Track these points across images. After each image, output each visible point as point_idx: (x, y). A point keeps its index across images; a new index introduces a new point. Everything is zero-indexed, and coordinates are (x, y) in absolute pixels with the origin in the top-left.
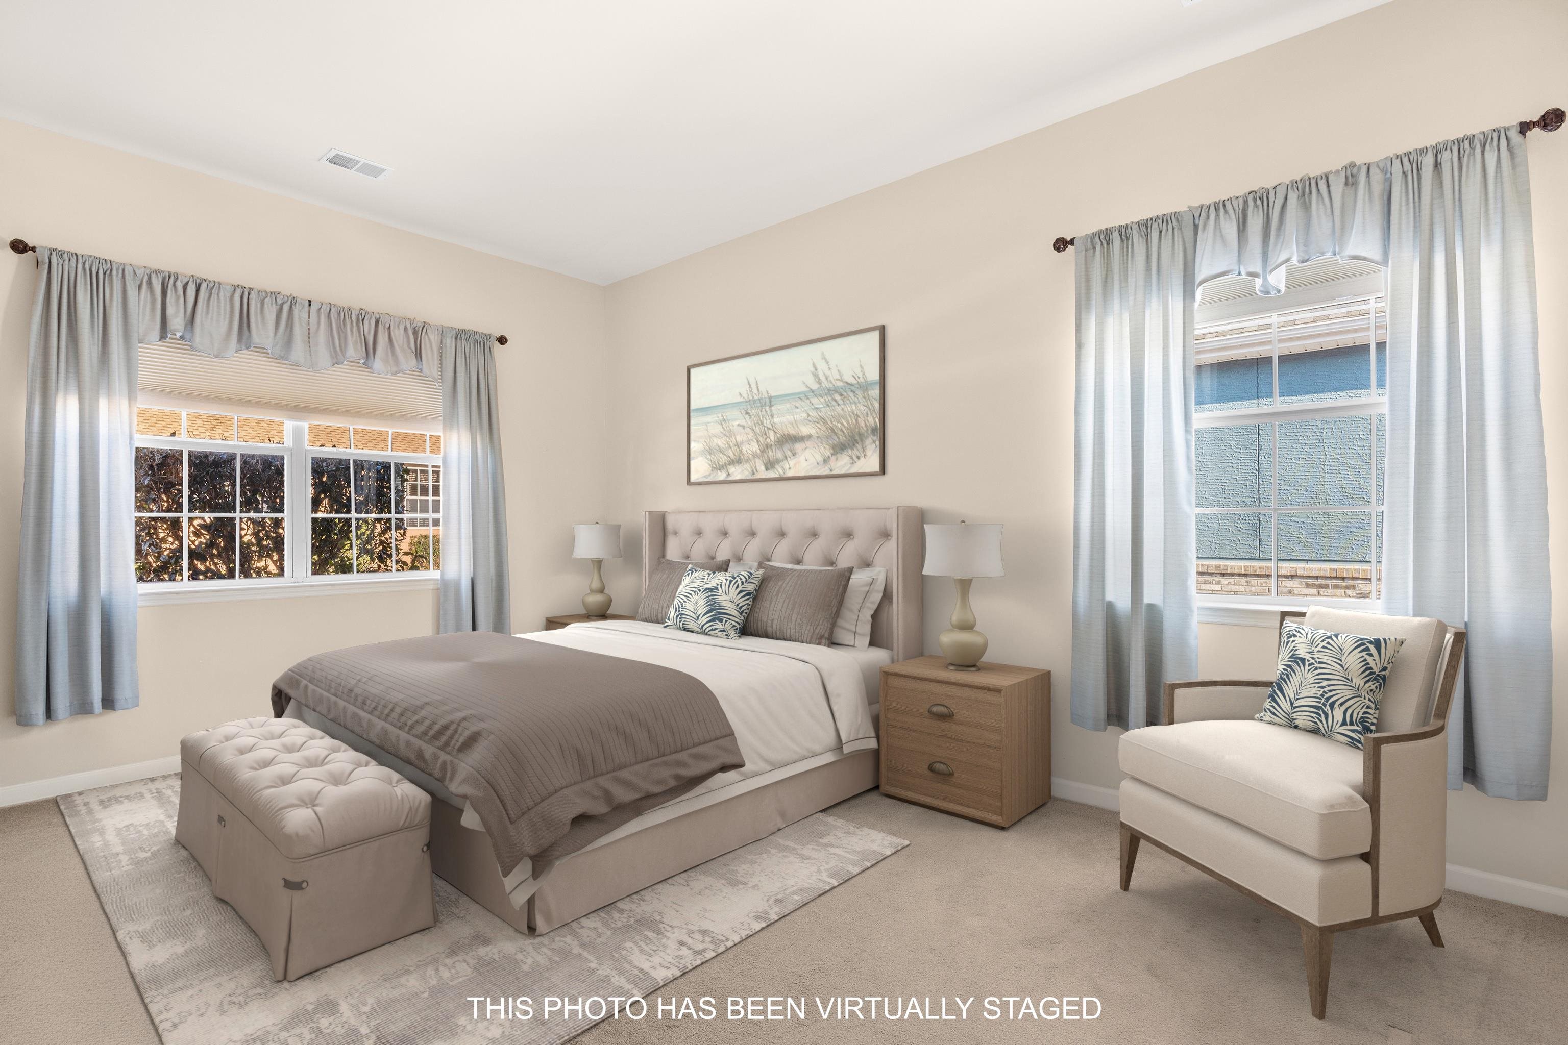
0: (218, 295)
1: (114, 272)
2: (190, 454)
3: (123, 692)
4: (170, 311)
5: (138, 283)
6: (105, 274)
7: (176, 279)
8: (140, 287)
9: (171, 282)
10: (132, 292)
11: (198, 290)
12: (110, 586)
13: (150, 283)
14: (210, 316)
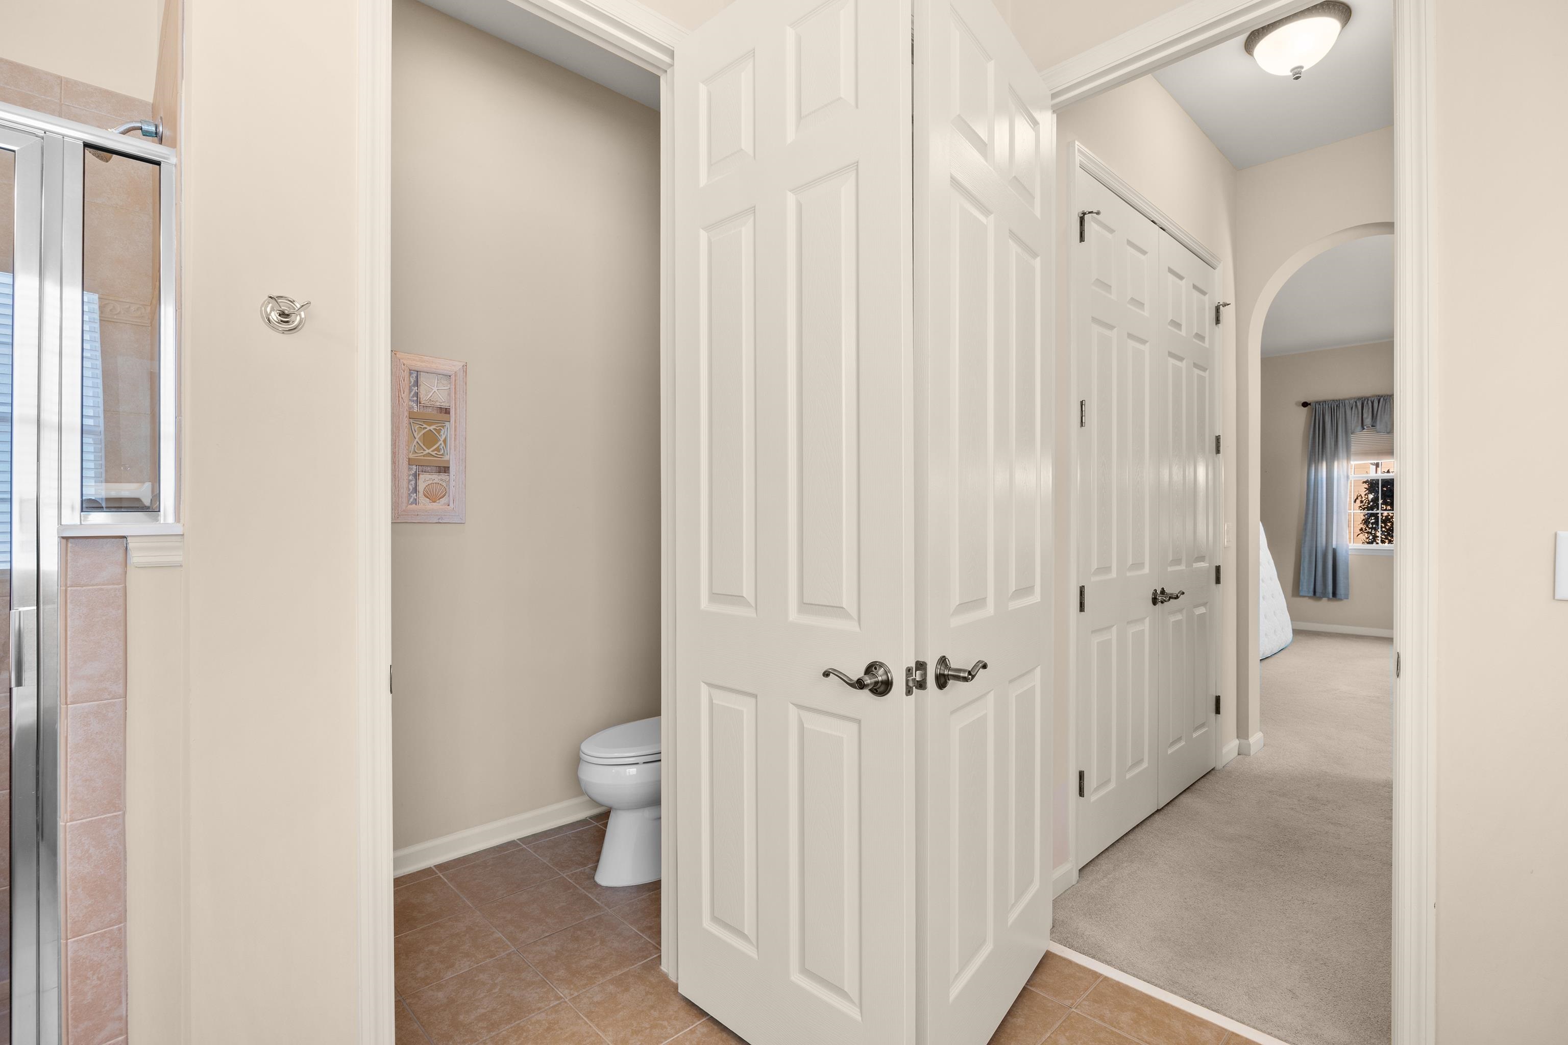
0: (1390, 402)
1: (1341, 405)
2: (1382, 480)
3: (1341, 590)
4: (1365, 416)
5: (1351, 406)
6: (1337, 406)
7: (1368, 400)
8: (1352, 408)
9: (1366, 402)
10: (1348, 412)
11: (1379, 403)
12: (1337, 544)
13: (1356, 406)
14: (1386, 413)
